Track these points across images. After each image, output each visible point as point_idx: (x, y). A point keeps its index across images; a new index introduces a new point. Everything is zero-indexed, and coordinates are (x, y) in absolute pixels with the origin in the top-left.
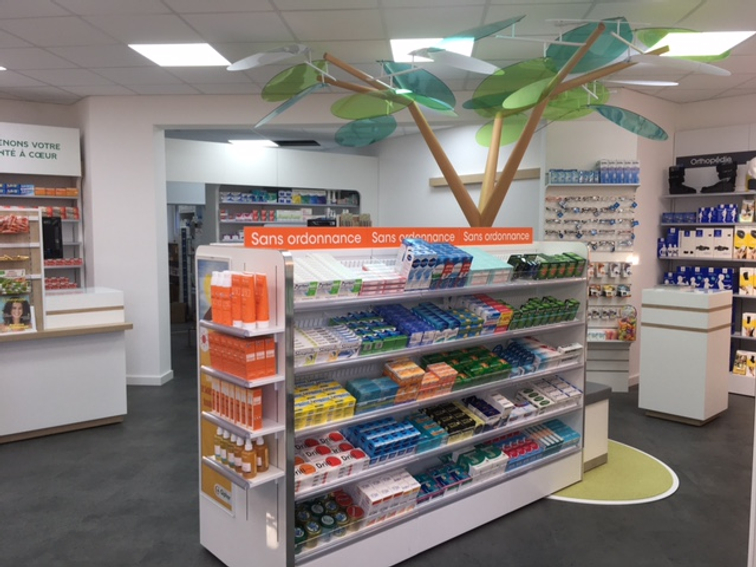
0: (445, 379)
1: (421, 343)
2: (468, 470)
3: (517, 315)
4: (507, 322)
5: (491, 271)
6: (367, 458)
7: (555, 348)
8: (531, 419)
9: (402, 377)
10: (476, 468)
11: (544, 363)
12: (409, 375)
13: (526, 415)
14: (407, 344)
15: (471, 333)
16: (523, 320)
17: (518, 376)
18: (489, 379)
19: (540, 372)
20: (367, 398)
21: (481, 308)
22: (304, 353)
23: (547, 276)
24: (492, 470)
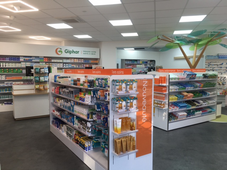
0: (191, 96)
1: (187, 89)
2: (194, 113)
3: (204, 85)
4: (202, 86)
5: (200, 77)
6: (179, 108)
7: (211, 92)
8: (206, 105)
9: (185, 94)
10: (196, 113)
11: (209, 95)
12: (186, 94)
13: (205, 105)
14: (185, 89)
15: (196, 88)
16: (205, 86)
17: (204, 97)
18: (199, 97)
19: (208, 97)
20: (179, 97)
21: (197, 84)
22: (171, 89)
23: (210, 78)
24: (199, 114)
